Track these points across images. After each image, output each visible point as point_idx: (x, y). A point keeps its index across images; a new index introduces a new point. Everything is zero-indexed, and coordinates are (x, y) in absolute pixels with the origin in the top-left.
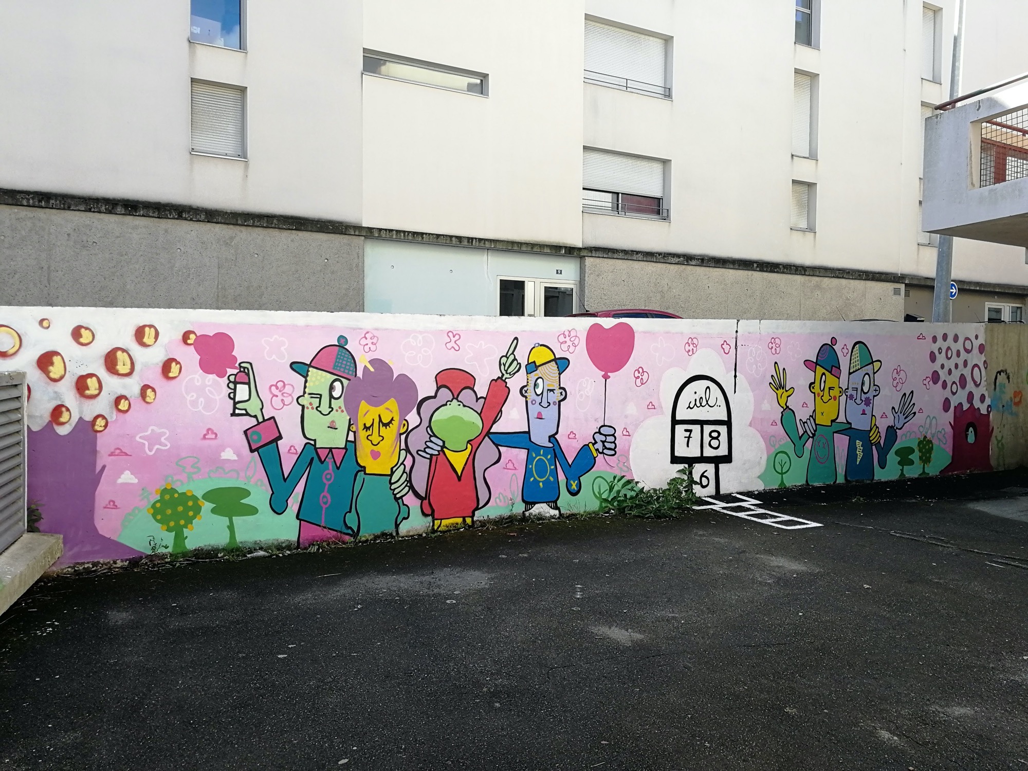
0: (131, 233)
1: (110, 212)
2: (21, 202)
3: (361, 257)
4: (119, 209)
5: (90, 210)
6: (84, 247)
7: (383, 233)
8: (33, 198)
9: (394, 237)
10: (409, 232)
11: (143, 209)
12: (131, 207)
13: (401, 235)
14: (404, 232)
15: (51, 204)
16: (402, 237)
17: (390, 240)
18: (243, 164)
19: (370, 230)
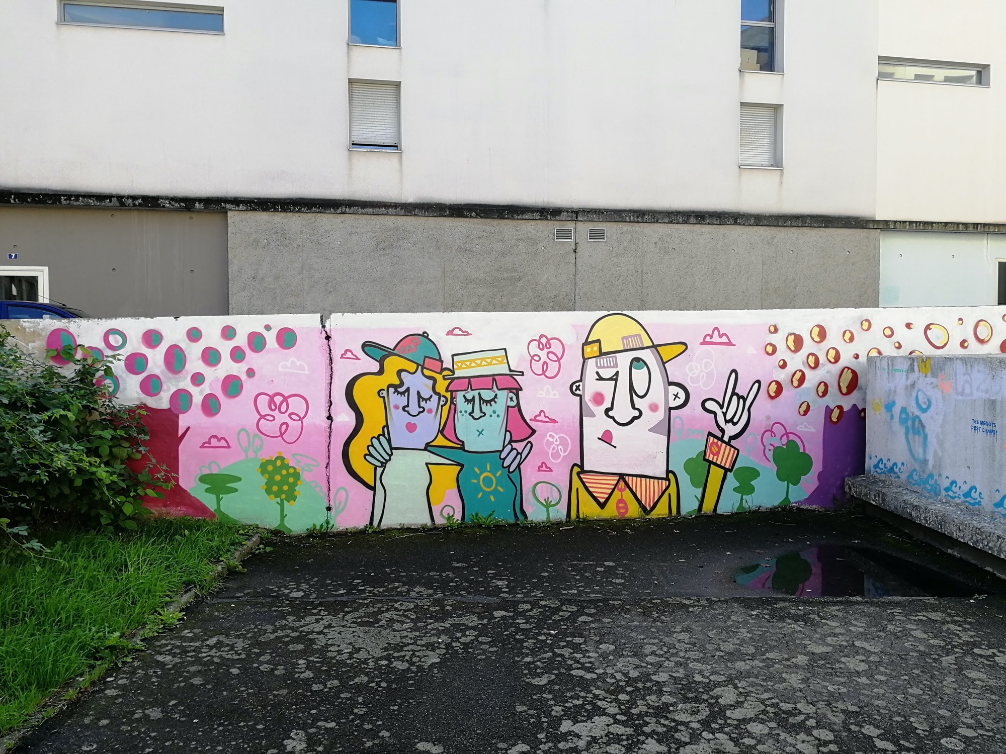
0: (699, 239)
1: (685, 222)
2: (625, 219)
3: (877, 248)
4: (692, 220)
5: (671, 222)
6: (666, 252)
7: (898, 225)
8: (633, 215)
9: (907, 227)
10: (920, 222)
11: (709, 218)
12: (700, 217)
13: (913, 226)
14: (916, 222)
15: (645, 219)
16: (915, 228)
17: (904, 231)
18: (778, 173)
19: (886, 222)
